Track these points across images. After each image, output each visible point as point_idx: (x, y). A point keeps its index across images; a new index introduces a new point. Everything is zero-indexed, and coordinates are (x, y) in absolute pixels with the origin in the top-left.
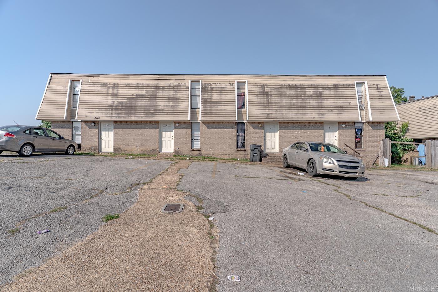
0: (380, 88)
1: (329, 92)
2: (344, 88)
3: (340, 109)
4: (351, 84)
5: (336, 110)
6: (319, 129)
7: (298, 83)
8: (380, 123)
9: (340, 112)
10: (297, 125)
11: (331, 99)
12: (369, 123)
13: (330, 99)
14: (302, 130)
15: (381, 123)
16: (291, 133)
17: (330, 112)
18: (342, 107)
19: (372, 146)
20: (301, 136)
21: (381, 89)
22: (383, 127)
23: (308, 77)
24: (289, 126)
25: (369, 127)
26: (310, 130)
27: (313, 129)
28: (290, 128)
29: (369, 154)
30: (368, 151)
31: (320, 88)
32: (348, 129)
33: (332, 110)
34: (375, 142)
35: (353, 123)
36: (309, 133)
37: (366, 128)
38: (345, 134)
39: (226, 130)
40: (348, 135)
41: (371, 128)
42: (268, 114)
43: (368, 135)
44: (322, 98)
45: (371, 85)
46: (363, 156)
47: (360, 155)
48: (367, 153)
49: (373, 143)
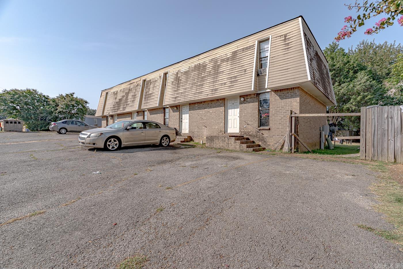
0: (288, 38)
1: (226, 63)
2: (242, 54)
3: (233, 80)
4: (251, 46)
5: (229, 83)
6: (221, 107)
7: (201, 62)
8: (291, 88)
9: (232, 84)
10: (201, 105)
11: (227, 71)
12: (275, 91)
13: (225, 71)
14: (206, 109)
15: (293, 88)
16: (197, 113)
17: (223, 86)
18: (235, 77)
19: (280, 123)
20: (205, 116)
21: (291, 39)
22: (296, 94)
23: (210, 52)
24: (196, 107)
25: (276, 96)
26: (213, 109)
27: (215, 107)
28: (196, 108)
29: (276, 134)
30: (275, 130)
31: (219, 61)
32: (249, 103)
33: (225, 84)
34: (284, 116)
35: (256, 95)
36: (211, 112)
37: (273, 99)
38: (246, 109)
39: (158, 115)
40: (250, 111)
41: (278, 98)
42: (176, 98)
43: (275, 108)
44: (219, 71)
45: (278, 38)
46: (267, 137)
47: (264, 136)
48: (273, 132)
49: (281, 118)
